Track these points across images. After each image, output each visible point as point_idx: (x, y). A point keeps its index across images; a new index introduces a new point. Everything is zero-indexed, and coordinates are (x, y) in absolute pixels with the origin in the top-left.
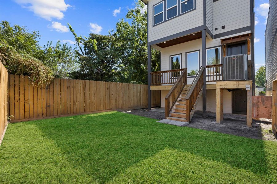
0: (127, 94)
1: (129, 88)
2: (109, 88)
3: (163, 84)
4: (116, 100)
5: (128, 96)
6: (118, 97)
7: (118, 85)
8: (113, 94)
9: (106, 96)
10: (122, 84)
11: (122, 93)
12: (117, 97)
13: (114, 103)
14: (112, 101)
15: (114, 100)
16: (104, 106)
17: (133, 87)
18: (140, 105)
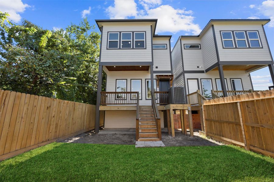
0: (72, 116)
1: (74, 108)
2: (50, 106)
3: (108, 104)
4: (57, 125)
5: (73, 118)
6: (60, 121)
7: (62, 104)
8: (54, 117)
9: (43, 120)
10: (68, 103)
11: (67, 114)
12: (58, 121)
13: (54, 130)
14: (51, 127)
15: (54, 126)
16: (38, 137)
17: (79, 106)
18: (84, 128)
